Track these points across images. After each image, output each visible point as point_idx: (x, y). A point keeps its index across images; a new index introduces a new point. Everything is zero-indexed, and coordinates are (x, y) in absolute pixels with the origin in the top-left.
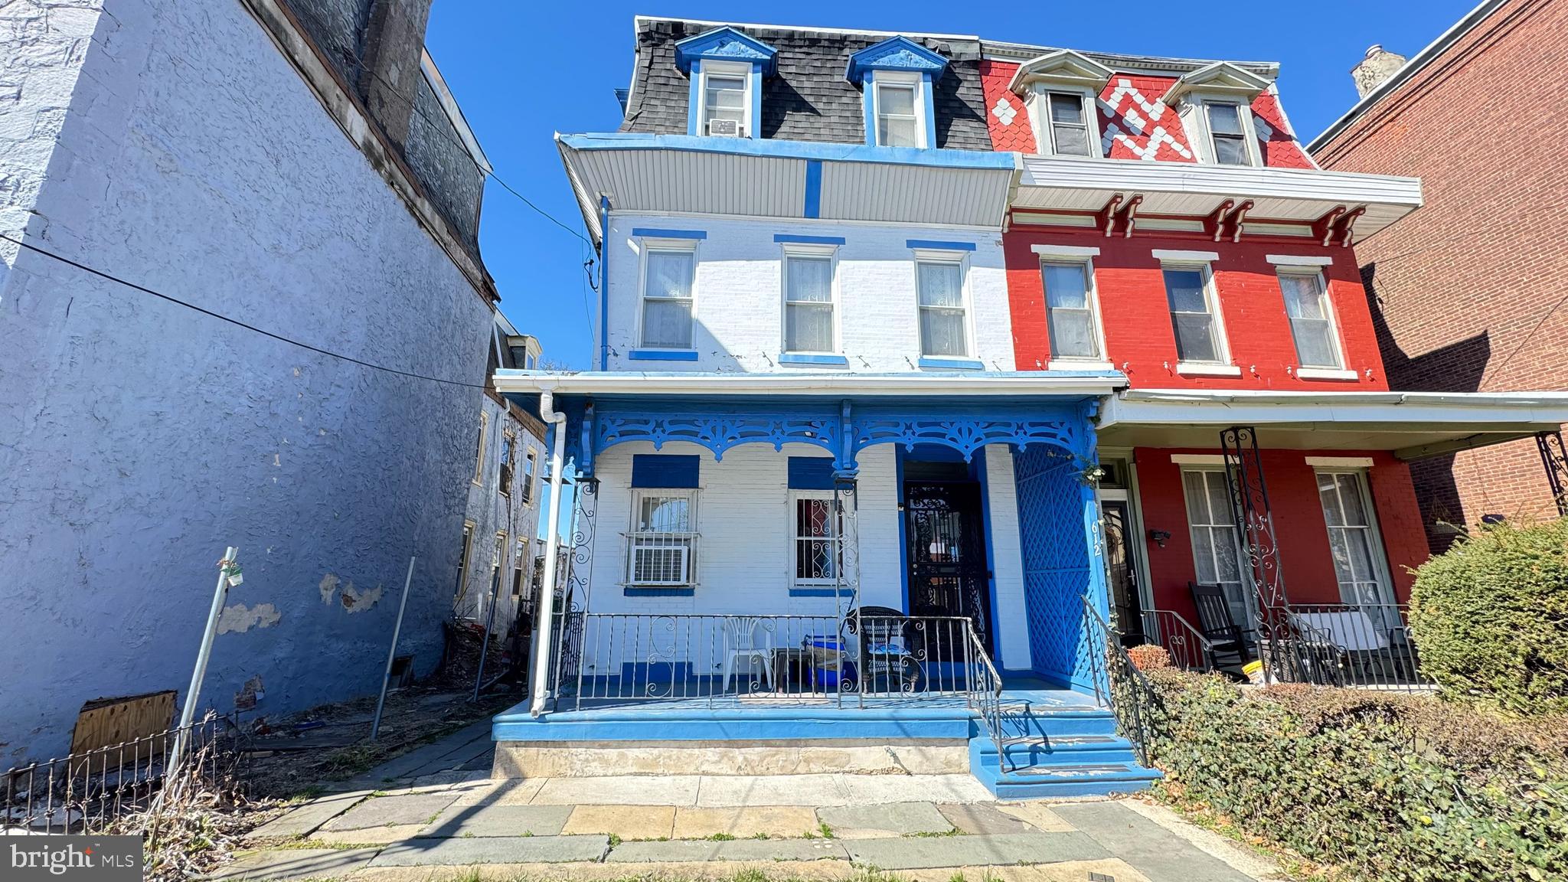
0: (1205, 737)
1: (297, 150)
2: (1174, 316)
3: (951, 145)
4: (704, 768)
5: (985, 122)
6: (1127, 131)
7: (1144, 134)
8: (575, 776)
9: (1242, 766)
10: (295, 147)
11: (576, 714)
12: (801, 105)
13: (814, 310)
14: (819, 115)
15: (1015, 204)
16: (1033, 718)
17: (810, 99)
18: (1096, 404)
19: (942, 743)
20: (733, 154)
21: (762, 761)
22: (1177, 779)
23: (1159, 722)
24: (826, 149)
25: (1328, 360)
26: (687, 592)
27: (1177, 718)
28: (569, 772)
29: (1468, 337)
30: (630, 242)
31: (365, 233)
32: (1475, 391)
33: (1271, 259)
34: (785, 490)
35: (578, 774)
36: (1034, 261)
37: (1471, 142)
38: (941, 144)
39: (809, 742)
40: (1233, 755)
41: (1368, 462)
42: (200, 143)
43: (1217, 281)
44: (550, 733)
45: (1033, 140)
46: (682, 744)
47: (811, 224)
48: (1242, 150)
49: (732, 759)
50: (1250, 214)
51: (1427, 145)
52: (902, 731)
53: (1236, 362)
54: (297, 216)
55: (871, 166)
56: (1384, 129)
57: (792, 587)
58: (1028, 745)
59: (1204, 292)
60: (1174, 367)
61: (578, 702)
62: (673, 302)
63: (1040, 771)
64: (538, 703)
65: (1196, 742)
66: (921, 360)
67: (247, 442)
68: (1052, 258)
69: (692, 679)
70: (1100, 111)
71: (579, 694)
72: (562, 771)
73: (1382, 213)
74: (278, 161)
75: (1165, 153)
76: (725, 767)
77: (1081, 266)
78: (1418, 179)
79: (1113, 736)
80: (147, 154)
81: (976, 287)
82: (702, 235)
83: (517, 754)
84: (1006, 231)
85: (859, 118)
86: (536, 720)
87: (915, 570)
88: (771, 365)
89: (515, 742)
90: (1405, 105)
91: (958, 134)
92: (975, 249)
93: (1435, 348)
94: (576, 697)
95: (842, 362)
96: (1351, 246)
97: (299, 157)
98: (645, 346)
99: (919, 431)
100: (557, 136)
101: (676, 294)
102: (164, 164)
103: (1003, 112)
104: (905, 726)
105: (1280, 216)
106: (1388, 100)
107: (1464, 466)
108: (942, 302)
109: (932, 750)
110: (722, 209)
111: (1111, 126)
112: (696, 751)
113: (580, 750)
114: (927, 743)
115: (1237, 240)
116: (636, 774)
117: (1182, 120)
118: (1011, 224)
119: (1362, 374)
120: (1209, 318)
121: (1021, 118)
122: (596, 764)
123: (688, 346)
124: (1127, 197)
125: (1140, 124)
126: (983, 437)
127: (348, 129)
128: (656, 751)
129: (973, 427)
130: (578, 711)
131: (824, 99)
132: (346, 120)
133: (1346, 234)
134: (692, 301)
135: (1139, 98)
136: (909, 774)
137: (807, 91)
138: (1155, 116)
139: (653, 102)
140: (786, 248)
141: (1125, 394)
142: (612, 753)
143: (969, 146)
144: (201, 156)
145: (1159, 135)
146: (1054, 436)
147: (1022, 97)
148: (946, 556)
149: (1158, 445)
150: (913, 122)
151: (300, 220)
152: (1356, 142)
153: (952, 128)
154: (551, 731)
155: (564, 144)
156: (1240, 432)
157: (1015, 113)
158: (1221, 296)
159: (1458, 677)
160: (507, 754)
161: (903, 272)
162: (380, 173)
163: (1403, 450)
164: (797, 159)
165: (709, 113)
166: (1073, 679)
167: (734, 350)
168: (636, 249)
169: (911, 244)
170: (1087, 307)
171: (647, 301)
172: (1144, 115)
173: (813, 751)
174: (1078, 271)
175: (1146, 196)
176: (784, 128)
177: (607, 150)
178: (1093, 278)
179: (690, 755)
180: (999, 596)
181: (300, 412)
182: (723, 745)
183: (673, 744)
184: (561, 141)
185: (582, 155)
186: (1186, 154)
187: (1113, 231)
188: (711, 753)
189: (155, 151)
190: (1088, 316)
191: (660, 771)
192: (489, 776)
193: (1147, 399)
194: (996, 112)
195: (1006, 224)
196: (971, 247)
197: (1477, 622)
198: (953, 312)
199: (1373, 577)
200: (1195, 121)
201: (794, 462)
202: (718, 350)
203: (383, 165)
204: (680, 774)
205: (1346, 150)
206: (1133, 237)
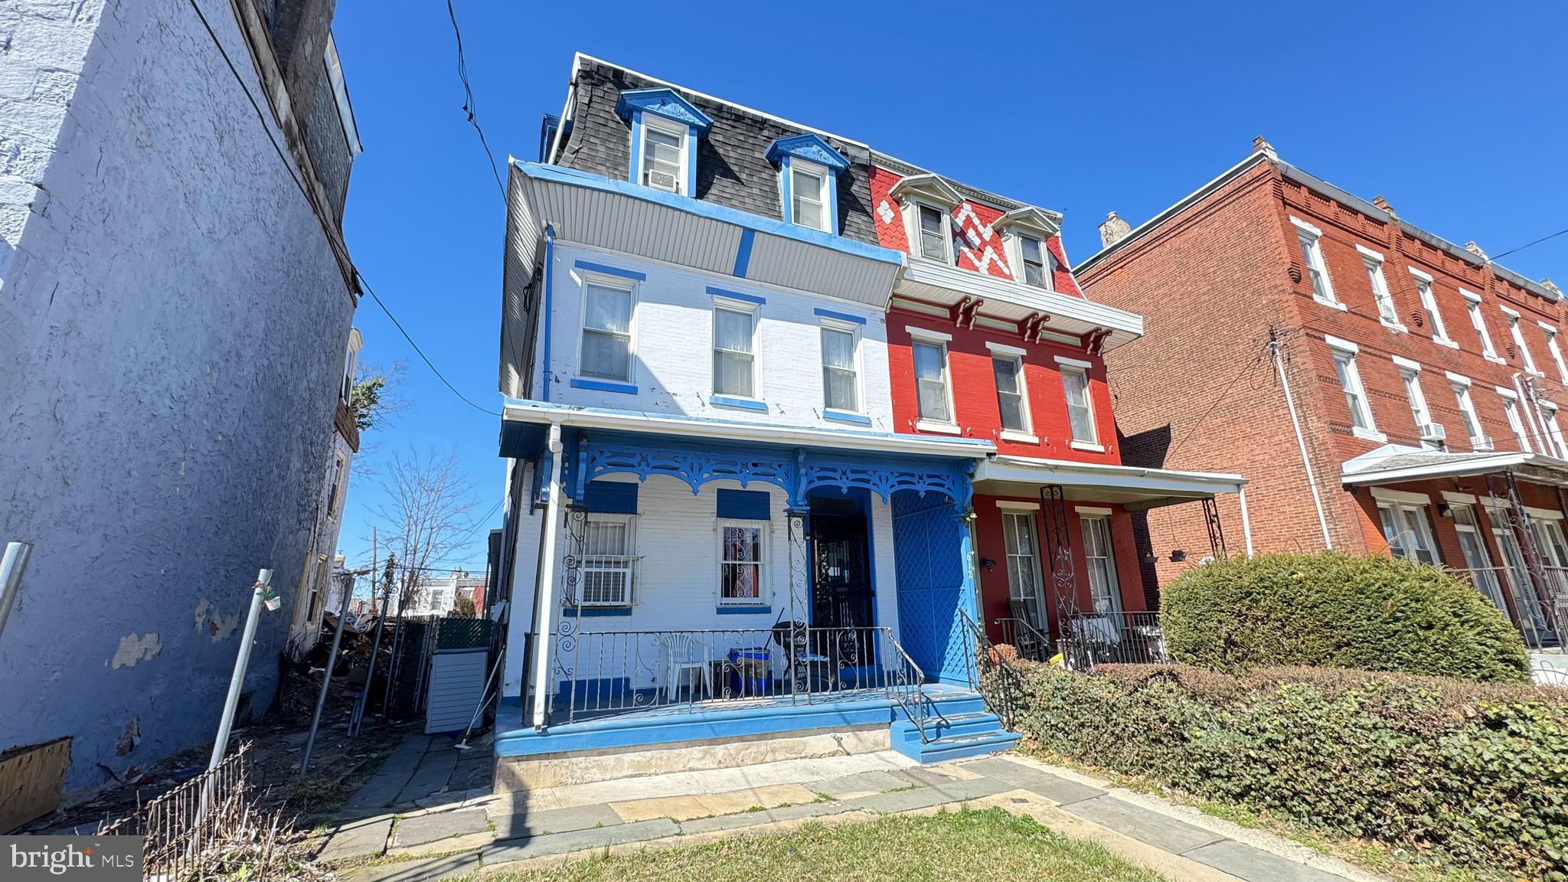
0: (1055, 704)
1: (236, 126)
2: (998, 393)
3: (848, 233)
4: (691, 765)
5: (872, 218)
6: (968, 244)
7: (979, 249)
8: (576, 783)
9: (1082, 720)
10: (236, 123)
11: (571, 726)
12: (728, 173)
13: (737, 358)
14: (743, 184)
15: (898, 291)
16: (932, 703)
17: (735, 168)
18: (974, 464)
19: (871, 727)
20: (681, 211)
21: (738, 754)
22: (1030, 738)
23: (1017, 699)
24: (759, 221)
25: (1086, 436)
26: (626, 611)
27: (1032, 695)
28: (570, 781)
29: (1159, 427)
30: (572, 273)
31: (275, 218)
32: (1160, 467)
33: (1057, 359)
34: (714, 519)
35: (578, 781)
36: (907, 340)
37: (1166, 295)
38: (841, 232)
39: (775, 735)
40: (1075, 714)
41: (1108, 511)
42: (169, 116)
43: (1026, 373)
44: (553, 744)
45: (906, 240)
46: (671, 745)
47: (740, 282)
48: (1041, 274)
49: (713, 755)
50: (1047, 324)
51: (1142, 289)
52: (847, 721)
53: (1036, 433)
54: (228, 197)
55: (795, 243)
56: (1116, 273)
57: (719, 606)
58: (935, 723)
59: (1017, 378)
60: (999, 434)
61: (571, 715)
62: (610, 335)
63: (946, 740)
64: (538, 719)
65: (1048, 709)
66: (825, 412)
67: (163, 448)
68: (919, 338)
69: (629, 693)
70: (953, 224)
71: (572, 707)
72: (563, 780)
73: (1121, 337)
74: (222, 137)
75: (993, 269)
76: (708, 762)
77: (938, 347)
78: (1141, 317)
79: (983, 713)
80: (132, 126)
81: (865, 355)
82: (641, 277)
83: (518, 768)
84: (888, 311)
85: (776, 194)
86: (539, 734)
87: (818, 590)
88: (703, 405)
89: (516, 757)
90: (1130, 259)
91: (853, 224)
92: (865, 323)
93: (1140, 432)
94: (569, 711)
95: (762, 408)
96: (1101, 356)
97: (237, 133)
98: (584, 375)
99: (852, 476)
100: (511, 160)
101: (612, 328)
102: (144, 138)
103: (884, 211)
104: (846, 716)
105: (1062, 328)
106: (1119, 253)
107: (1152, 516)
108: (838, 365)
109: (865, 734)
110: (662, 256)
111: (958, 238)
112: (684, 751)
113: (579, 759)
114: (861, 728)
115: (1037, 342)
116: (631, 776)
117: (1004, 244)
118: (892, 307)
119: (1107, 448)
120: (1019, 398)
121: (898, 219)
122: (595, 770)
123: (625, 379)
124: (973, 299)
125: (977, 241)
126: (896, 484)
127: (276, 106)
128: (649, 754)
129: (889, 475)
130: (571, 724)
131: (747, 171)
132: (276, 97)
133: (1100, 348)
134: (629, 337)
135: (976, 221)
136: (848, 754)
137: (732, 161)
138: (987, 237)
139: (592, 140)
140: (716, 300)
141: (994, 459)
142: (609, 760)
143: (861, 236)
144: (167, 130)
145: (989, 251)
146: (942, 485)
147: (898, 202)
148: (842, 577)
149: (988, 493)
150: (820, 207)
151: (230, 202)
152: (1099, 277)
153: (848, 218)
154: (553, 743)
155: (519, 169)
156: (1055, 489)
157: (893, 215)
158: (1028, 383)
159: (1188, 655)
160: (509, 769)
161: (811, 335)
162: (292, 154)
163: (1128, 504)
164: (735, 225)
165: (648, 163)
166: (941, 675)
167: (670, 388)
168: (579, 281)
169: (818, 312)
170: (941, 380)
171: (585, 331)
172: (979, 235)
173: (777, 743)
174: (936, 351)
175: (985, 300)
176: (713, 191)
177: (563, 184)
178: (947, 358)
179: (679, 755)
180: (879, 611)
181: (207, 415)
182: (706, 743)
183: (663, 746)
184: (515, 166)
185: (536, 184)
186: (1007, 272)
187: (961, 323)
188: (696, 751)
189: (139, 124)
190: (943, 387)
191: (653, 771)
192: (491, 792)
193: (1006, 463)
194: (880, 210)
195: (889, 307)
196: (863, 321)
197: (1201, 620)
198: (846, 373)
199: (1109, 594)
200: (1012, 245)
201: (722, 494)
202: (656, 387)
203: (297, 146)
204: (669, 772)
205: (1092, 281)
206: (973, 330)
